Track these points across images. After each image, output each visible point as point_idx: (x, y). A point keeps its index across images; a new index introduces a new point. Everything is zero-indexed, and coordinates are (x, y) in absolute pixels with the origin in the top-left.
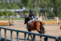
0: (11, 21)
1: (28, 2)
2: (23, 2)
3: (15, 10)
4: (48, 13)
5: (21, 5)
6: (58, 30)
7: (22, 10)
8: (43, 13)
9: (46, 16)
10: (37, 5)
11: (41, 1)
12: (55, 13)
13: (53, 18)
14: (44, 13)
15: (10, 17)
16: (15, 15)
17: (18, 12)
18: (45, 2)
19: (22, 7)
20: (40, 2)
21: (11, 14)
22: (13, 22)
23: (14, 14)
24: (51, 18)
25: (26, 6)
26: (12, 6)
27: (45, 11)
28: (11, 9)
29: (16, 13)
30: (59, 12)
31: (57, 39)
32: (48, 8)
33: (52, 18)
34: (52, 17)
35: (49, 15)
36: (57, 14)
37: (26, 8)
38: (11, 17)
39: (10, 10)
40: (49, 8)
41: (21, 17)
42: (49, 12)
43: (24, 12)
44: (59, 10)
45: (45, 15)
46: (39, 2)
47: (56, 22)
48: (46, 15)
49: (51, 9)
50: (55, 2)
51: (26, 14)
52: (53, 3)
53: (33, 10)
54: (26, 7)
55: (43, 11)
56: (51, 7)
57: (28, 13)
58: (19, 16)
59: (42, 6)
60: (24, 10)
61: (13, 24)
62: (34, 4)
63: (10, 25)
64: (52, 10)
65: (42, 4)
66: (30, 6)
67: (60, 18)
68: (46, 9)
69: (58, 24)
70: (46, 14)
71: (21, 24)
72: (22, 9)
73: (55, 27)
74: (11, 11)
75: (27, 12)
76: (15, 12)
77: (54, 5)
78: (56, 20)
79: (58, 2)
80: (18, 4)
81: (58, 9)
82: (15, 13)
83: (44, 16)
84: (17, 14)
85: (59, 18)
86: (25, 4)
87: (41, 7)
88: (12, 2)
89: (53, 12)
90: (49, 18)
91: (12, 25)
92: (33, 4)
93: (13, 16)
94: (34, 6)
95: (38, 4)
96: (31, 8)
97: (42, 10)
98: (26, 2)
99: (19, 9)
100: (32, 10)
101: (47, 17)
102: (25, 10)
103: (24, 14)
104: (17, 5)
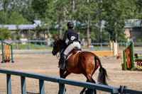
0: (7, 51)
1: (48, 8)
2: (34, 8)
3: (17, 27)
4: (93, 33)
5: (31, 15)
6: (117, 72)
7: (34, 26)
8: (81, 32)
9: (90, 40)
10: (67, 14)
11: (78, 6)
12: (111, 32)
13: (105, 43)
14: (86, 33)
15: (6, 41)
16: (18, 39)
17: (25, 31)
18: (86, 8)
19: (34, 19)
20: (76, 8)
21: (6, 36)
22: (12, 54)
23: (15, 36)
24: (100, 45)
25: (42, 16)
26: (9, 17)
27: (87, 29)
28: (8, 24)
29: (19, 33)
30: (118, 31)
31: (115, 92)
32: (94, 21)
33: (103, 45)
34: (103, 41)
35: (96, 37)
36: (115, 34)
37: (42, 21)
38: (9, 41)
39: (6, 26)
40: (97, 21)
41: (32, 43)
42: (97, 31)
43: (39, 30)
44: (119, 25)
45: (86, 39)
46: (74, 7)
47: (113, 53)
48: (90, 38)
49: (100, 24)
50: (110, 9)
51: (42, 35)
52: (106, 10)
53: (60, 26)
54: (43, 19)
55: (83, 29)
56: (101, 20)
57: (47, 34)
58: (26, 40)
59: (79, 17)
60: (38, 26)
61: (12, 59)
62: (60, 12)
63: (6, 61)
64: (103, 26)
65: (80, 13)
66: (51, 18)
67: (121, 43)
68: (88, 23)
69: (118, 58)
70: (89, 35)
71: (31, 58)
72: (34, 23)
73: (110, 64)
74: (7, 29)
75: (44, 30)
76: (17, 31)
77: (108, 15)
78: (113, 50)
79: (116, 8)
80: (25, 11)
81: (116, 24)
82: (17, 34)
83: (83, 40)
84: (23, 35)
85: (120, 45)
86: (41, 13)
87: (78, 20)
88: (9, 7)
89: (106, 30)
90: (96, 45)
91: (9, 61)
92: (58, 11)
93: (13, 40)
94: (61, 17)
95: (71, 12)
96: (55, 21)
97: (80, 25)
98: (43, 7)
99: (25, 23)
100: (58, 26)
101: (92, 42)
102: (40, 26)
103: (38, 34)
104: (21, 15)
